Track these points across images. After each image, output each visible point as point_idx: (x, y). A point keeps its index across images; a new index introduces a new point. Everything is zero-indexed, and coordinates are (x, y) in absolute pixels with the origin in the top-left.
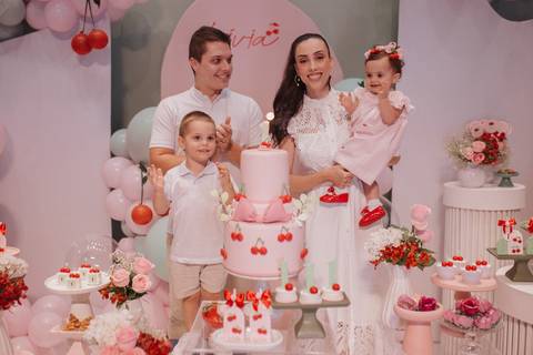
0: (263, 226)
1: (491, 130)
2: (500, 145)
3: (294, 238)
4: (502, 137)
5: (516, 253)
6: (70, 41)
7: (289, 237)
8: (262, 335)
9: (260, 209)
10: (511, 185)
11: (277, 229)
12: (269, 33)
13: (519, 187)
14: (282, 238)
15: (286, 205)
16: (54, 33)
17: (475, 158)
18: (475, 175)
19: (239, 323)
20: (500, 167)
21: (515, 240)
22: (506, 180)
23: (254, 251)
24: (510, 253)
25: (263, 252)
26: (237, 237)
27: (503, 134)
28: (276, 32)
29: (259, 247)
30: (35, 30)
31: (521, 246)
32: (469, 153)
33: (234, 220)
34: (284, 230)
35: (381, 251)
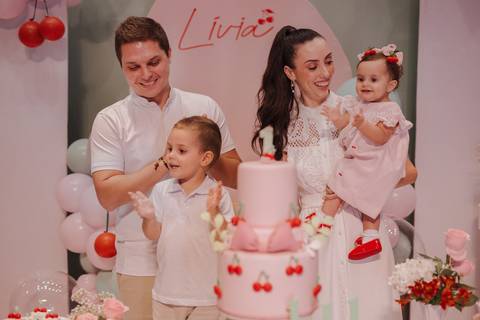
0: (267, 256)
6: (17, 31)
7: (299, 270)
9: (263, 234)
11: (285, 260)
12: (261, 22)
14: (290, 271)
15: (295, 230)
23: (257, 287)
25: (268, 288)
26: (235, 270)
28: (270, 20)
29: (263, 282)
33: (231, 249)
34: (293, 261)
35: (410, 287)
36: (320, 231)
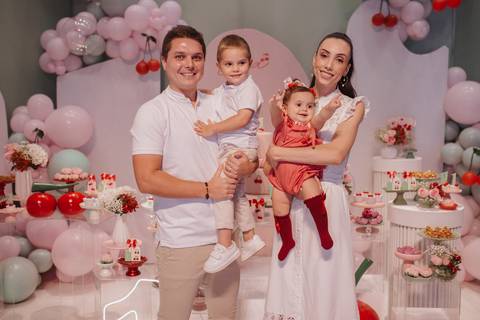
1: (402, 124)
2: (407, 133)
4: (409, 128)
5: (397, 189)
6: (134, 66)
10: (413, 157)
12: (262, 60)
13: (418, 159)
16: (125, 61)
17: (389, 141)
18: (391, 151)
20: (407, 146)
21: (396, 182)
22: (410, 155)
24: (394, 189)
27: (410, 126)
28: (267, 59)
30: (111, 58)
31: (400, 186)
32: (386, 137)
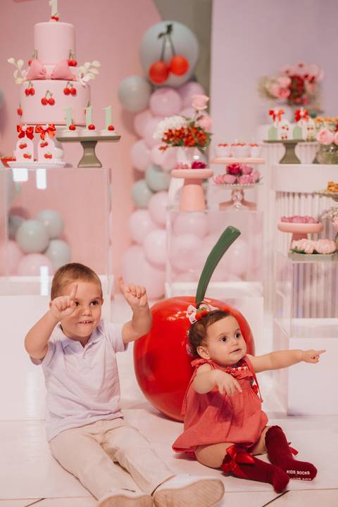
0: (51, 80)
3: (77, 92)
5: (285, 139)
7: (74, 92)
8: (48, 159)
9: (50, 70)
11: (63, 85)
14: (67, 92)
15: (71, 68)
17: (280, 94)
19: (29, 150)
21: (283, 128)
23: (44, 102)
24: (280, 139)
25: (52, 102)
26: (30, 92)
27: (313, 78)
29: (48, 98)
32: (274, 89)
33: (28, 80)
34: (69, 85)
35: (166, 134)
36: (90, 70)
